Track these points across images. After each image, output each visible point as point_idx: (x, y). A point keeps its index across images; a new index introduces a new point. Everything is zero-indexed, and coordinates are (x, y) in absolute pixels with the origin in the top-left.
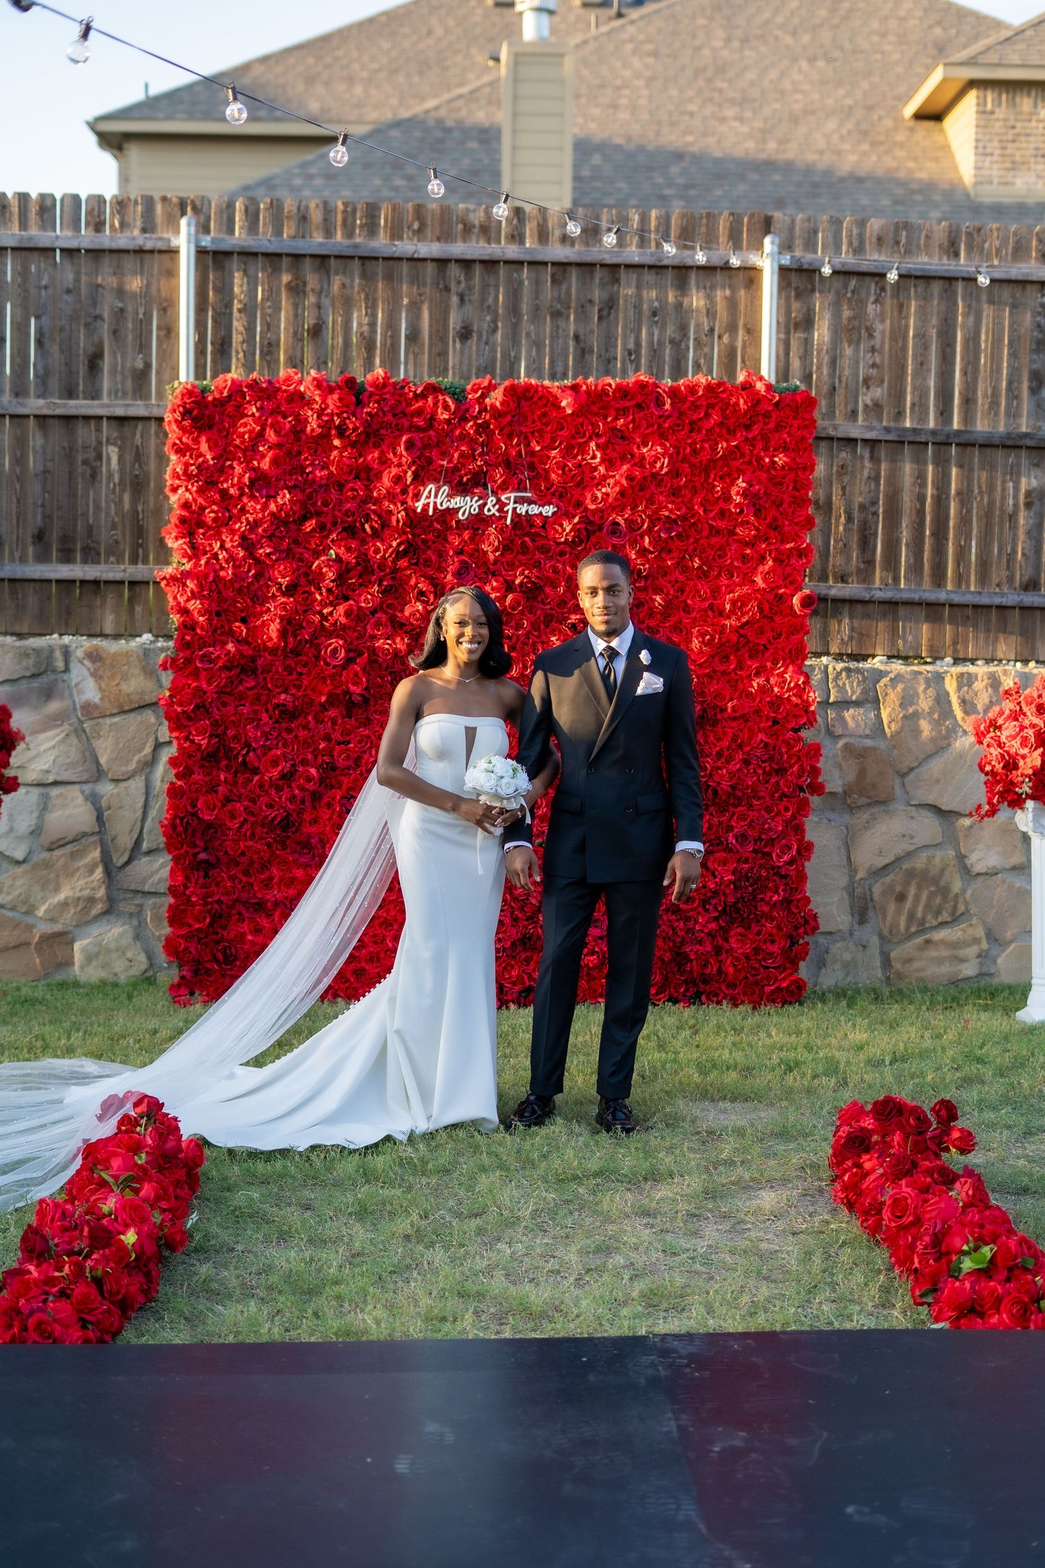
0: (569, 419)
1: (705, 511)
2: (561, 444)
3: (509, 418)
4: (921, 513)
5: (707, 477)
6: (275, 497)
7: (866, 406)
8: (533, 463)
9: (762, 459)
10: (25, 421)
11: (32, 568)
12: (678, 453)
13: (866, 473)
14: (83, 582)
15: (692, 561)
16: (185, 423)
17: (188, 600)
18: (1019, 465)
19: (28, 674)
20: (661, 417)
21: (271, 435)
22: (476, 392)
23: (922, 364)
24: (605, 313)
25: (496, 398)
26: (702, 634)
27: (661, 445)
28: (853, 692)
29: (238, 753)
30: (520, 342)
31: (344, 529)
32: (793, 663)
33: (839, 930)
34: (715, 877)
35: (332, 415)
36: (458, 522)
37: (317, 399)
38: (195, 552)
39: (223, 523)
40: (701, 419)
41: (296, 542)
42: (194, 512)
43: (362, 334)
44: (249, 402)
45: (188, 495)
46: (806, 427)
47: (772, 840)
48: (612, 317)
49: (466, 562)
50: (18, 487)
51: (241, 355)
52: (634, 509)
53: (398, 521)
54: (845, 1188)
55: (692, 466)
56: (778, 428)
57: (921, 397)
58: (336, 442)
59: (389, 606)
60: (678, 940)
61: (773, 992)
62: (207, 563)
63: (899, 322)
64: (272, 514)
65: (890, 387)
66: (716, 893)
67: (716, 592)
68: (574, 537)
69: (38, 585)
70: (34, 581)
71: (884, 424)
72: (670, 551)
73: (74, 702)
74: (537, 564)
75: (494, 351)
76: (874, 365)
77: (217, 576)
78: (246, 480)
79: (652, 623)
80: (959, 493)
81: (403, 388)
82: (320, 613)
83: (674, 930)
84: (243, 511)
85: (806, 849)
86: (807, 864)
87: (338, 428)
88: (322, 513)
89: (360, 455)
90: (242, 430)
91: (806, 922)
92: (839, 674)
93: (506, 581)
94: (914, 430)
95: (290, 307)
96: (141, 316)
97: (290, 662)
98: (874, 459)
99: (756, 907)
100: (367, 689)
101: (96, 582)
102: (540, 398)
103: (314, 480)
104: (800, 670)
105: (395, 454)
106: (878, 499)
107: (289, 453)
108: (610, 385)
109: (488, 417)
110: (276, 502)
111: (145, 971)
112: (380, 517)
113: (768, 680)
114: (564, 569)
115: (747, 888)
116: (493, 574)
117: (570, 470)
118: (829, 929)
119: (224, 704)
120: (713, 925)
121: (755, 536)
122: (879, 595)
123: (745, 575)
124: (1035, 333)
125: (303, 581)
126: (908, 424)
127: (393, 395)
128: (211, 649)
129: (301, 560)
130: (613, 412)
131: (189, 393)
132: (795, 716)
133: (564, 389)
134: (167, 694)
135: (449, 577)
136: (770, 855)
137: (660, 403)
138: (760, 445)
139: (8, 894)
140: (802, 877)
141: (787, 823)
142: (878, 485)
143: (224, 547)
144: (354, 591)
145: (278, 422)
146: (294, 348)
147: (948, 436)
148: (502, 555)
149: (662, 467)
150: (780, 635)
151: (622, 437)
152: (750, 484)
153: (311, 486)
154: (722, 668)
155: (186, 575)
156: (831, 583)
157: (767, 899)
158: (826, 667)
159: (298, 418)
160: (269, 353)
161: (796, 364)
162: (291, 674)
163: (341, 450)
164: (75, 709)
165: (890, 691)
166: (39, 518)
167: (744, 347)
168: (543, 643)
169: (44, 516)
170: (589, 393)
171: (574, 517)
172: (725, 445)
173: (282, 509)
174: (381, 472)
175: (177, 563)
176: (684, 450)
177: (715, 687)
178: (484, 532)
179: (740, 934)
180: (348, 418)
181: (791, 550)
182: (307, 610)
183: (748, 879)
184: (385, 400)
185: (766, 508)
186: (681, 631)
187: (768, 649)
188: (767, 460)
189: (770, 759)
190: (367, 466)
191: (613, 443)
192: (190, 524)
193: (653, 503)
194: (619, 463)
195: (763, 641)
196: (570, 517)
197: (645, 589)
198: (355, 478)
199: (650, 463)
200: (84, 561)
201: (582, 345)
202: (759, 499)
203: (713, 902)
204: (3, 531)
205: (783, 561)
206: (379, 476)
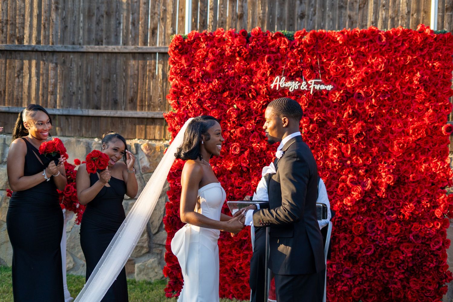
0: (339, 47)
1: (401, 88)
2: (335, 58)
3: (312, 47)
5: (402, 73)
6: (212, 82)
8: (323, 67)
9: (428, 64)
11: (128, 113)
12: (389, 62)
14: (147, 118)
15: (395, 111)
16: (175, 51)
17: (176, 125)
20: (381, 45)
21: (210, 55)
22: (298, 36)
24: (362, 6)
25: (306, 38)
26: (398, 143)
27: (381, 58)
30: (325, 19)
31: (241, 96)
34: (403, 254)
35: (236, 47)
36: (289, 92)
37: (230, 40)
38: (179, 105)
39: (191, 93)
40: (399, 47)
41: (220, 101)
42: (179, 89)
43: (259, 17)
44: (202, 42)
45: (177, 82)
47: (431, 238)
48: (365, 8)
50: (124, 80)
51: (211, 27)
52: (368, 87)
53: (263, 92)
55: (395, 67)
56: (436, 50)
58: (238, 59)
59: (259, 129)
60: (385, 282)
62: (184, 110)
64: (210, 89)
66: (403, 262)
67: (406, 124)
68: (340, 100)
70: (129, 117)
72: (384, 106)
73: (139, 166)
74: (324, 112)
75: (314, 23)
78: (200, 75)
79: (376, 138)
81: (267, 35)
82: (230, 132)
83: (383, 277)
84: (199, 88)
85: (447, 243)
86: (447, 250)
87: (238, 52)
88: (231, 89)
89: (248, 64)
90: (198, 54)
91: (446, 277)
93: (310, 119)
95: (231, 7)
99: (422, 268)
100: (249, 165)
101: (153, 118)
102: (327, 38)
103: (228, 75)
104: (445, 161)
105: (263, 63)
107: (218, 64)
108: (358, 31)
109: (303, 47)
110: (212, 84)
111: (162, 278)
112: (256, 91)
113: (429, 165)
114: (336, 114)
115: (418, 260)
116: (305, 116)
117: (339, 70)
120: (402, 276)
121: (424, 99)
123: (419, 117)
125: (223, 118)
127: (262, 38)
129: (222, 109)
130: (359, 44)
131: (179, 38)
132: (442, 182)
133: (337, 34)
136: (429, 245)
137: (380, 39)
138: (427, 58)
140: (445, 256)
141: (438, 231)
143: (191, 103)
144: (244, 122)
145: (214, 50)
146: (232, 24)
148: (308, 107)
149: (381, 68)
150: (436, 144)
151: (364, 55)
152: (422, 75)
153: (227, 77)
154: (408, 159)
155: (176, 115)
157: (428, 265)
159: (222, 49)
160: (222, 26)
161: (446, 26)
163: (240, 62)
164: (139, 169)
166: (132, 93)
167: (423, 19)
168: (326, 146)
169: (134, 92)
170: (348, 35)
171: (340, 90)
172: (411, 58)
173: (214, 87)
174: (256, 71)
175: (173, 110)
176: (392, 61)
177: (404, 167)
178: (301, 97)
179: (415, 281)
180: (243, 48)
181: (441, 105)
182: (224, 131)
183: (418, 256)
184: (258, 40)
185: (429, 87)
186: (389, 142)
187: (430, 151)
188: (430, 65)
189: (430, 201)
190: (251, 69)
191: (359, 58)
192: (177, 94)
193: (377, 84)
194: (361, 66)
195: (428, 147)
196: (339, 91)
197: (373, 123)
198: (246, 74)
199: (375, 67)
200: (149, 110)
201: (352, 20)
202: (427, 82)
203: (402, 265)
204: (118, 98)
205: (437, 111)
206: (255, 73)
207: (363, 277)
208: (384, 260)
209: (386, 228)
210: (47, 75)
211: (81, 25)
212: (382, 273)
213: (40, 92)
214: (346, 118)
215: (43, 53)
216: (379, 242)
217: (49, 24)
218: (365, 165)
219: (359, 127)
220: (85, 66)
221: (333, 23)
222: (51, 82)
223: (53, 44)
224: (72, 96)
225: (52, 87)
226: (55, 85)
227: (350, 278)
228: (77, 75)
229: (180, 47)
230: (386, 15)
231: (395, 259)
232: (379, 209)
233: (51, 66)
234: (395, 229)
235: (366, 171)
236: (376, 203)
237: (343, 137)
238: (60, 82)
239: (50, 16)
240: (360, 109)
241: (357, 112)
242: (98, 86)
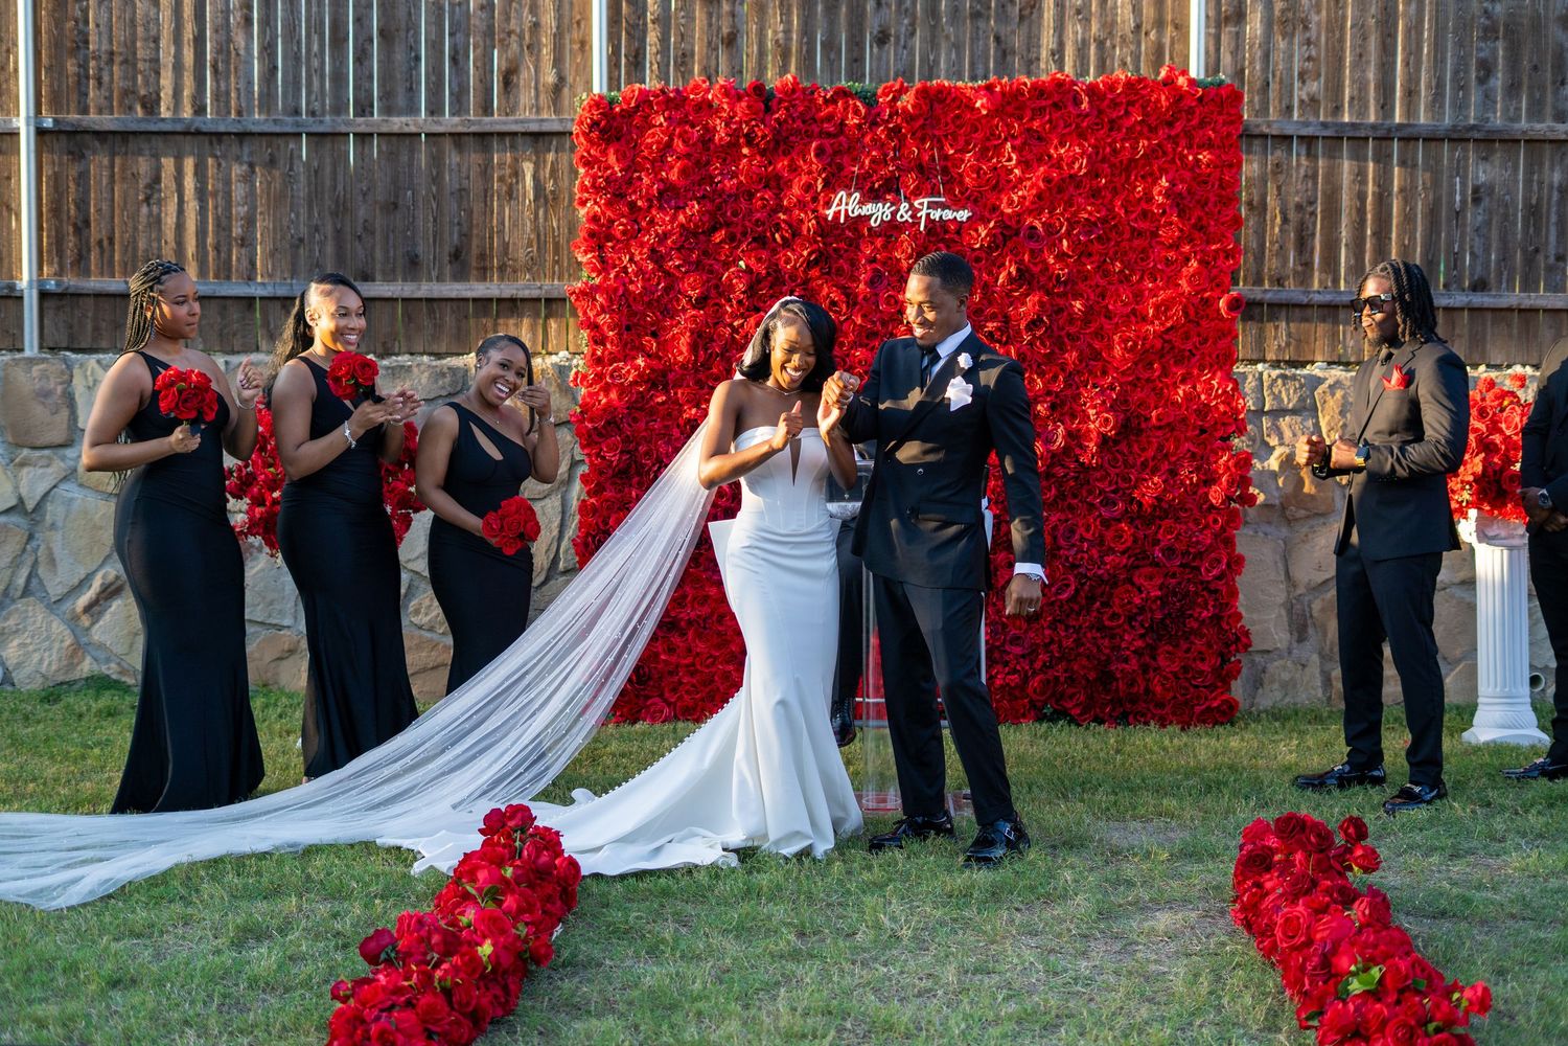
0: (983, 121)
1: (1126, 212)
2: (975, 146)
3: (921, 122)
4: (1361, 211)
5: (1128, 177)
6: (684, 208)
7: (1302, 101)
8: (946, 167)
9: (1186, 157)
10: (441, 139)
11: (447, 287)
12: (1097, 153)
13: (1302, 172)
14: (500, 300)
15: (1114, 265)
16: (591, 134)
17: (598, 314)
18: (1466, 159)
19: (444, 393)
20: (1079, 116)
21: (679, 144)
22: (887, 96)
23: (1361, 55)
24: (1026, 12)
25: (907, 101)
26: (1124, 340)
27: (1081, 145)
28: (1289, 400)
29: (650, 469)
30: (939, 45)
31: (754, 240)
32: (1221, 368)
33: (1277, 649)
34: (1141, 592)
35: (740, 123)
36: (870, 229)
37: (725, 106)
38: (604, 266)
39: (632, 235)
40: (1120, 118)
41: (705, 253)
42: (603, 225)
43: (777, 41)
44: (657, 112)
45: (596, 208)
46: (1232, 123)
47: (1201, 553)
48: (1034, 16)
49: (879, 271)
50: (434, 206)
51: (655, 66)
52: (1051, 212)
53: (809, 230)
54: (1243, 909)
55: (1112, 166)
56: (1202, 124)
57: (1360, 90)
58: (745, 151)
60: (1103, 658)
61: (1203, 712)
62: (616, 277)
63: (1336, 12)
64: (681, 225)
65: (1326, 82)
66: (1142, 610)
67: (1139, 296)
68: (989, 243)
69: (455, 305)
70: (452, 300)
71: (1321, 119)
72: (1090, 255)
75: (912, 55)
76: (1309, 59)
77: (626, 290)
78: (655, 192)
79: (1072, 330)
80: (1402, 190)
81: (812, 93)
82: (731, 325)
83: (1098, 648)
84: (652, 223)
85: (1237, 563)
86: (1237, 578)
87: (747, 136)
88: (732, 223)
89: (770, 163)
90: (649, 141)
91: (1238, 639)
92: (1275, 381)
94: (1353, 125)
95: (704, 16)
96: (554, 30)
97: (700, 376)
98: (1311, 155)
99: (1184, 623)
101: (513, 300)
102: (954, 100)
103: (723, 190)
104: (1228, 377)
105: (805, 161)
106: (1316, 198)
107: (698, 163)
108: (1025, 84)
109: (899, 121)
110: (684, 213)
112: (790, 226)
113: (1194, 388)
115: (1174, 604)
117: (985, 173)
118: (1265, 647)
119: (635, 420)
120: (1139, 643)
121: (1179, 238)
122: (1318, 298)
123: (1169, 278)
124: (1482, 20)
125: (713, 293)
126: (1346, 119)
127: (802, 101)
128: (621, 364)
129: (711, 272)
130: (1029, 113)
131: (598, 103)
132: (1224, 424)
133: (977, 90)
134: (579, 410)
135: (862, 286)
136: (1198, 569)
137: (1077, 101)
138: (1183, 142)
139: (426, 614)
140: (1234, 593)
141: (1216, 536)
142: (1315, 183)
143: (633, 260)
144: (765, 302)
145: (686, 132)
146: (708, 58)
147: (1389, 130)
149: (1080, 168)
150: (1206, 340)
151: (1040, 139)
152: (1173, 183)
153: (720, 196)
154: (1146, 375)
155: (595, 289)
156: (1267, 287)
157: (1196, 615)
158: (1261, 374)
159: (706, 128)
160: (683, 63)
161: (1226, 59)
162: (702, 388)
163: (751, 158)
165: (1329, 398)
166: (456, 236)
167: (1172, 43)
169: (462, 235)
170: (1003, 93)
171: (989, 222)
172: (1146, 143)
173: (691, 220)
174: (791, 181)
175: (587, 277)
176: (1104, 149)
177: (1137, 396)
178: (897, 239)
179: (1168, 652)
180: (757, 126)
181: (1216, 251)
182: (717, 323)
183: (1175, 594)
184: (793, 106)
185: (1190, 209)
186: (1103, 338)
187: (1194, 355)
188: (1191, 158)
189: (1198, 470)
190: (777, 175)
191: (1029, 145)
192: (599, 237)
193: (1071, 206)
194: (1035, 164)
195: (1189, 346)
196: (986, 222)
197: (1064, 295)
198: (765, 187)
199: (1067, 164)
200: (501, 279)
201: (1003, 46)
202: (1183, 198)
203: (1140, 618)
204: (420, 250)
205: (1208, 263)
206: (789, 184)
207: (1052, 652)
208: (1098, 610)
209: (1101, 536)
210: (228, 195)
211: (316, 63)
212: (1094, 638)
213: (210, 240)
214: (1003, 285)
215: (214, 139)
216: (1087, 569)
217: (227, 62)
218: (1049, 393)
219: (1034, 305)
220: (328, 170)
221: (958, 54)
222: (238, 213)
223: (239, 113)
224: (298, 247)
225: (242, 226)
226: (250, 221)
227: (1023, 656)
228: (310, 192)
229: (603, 123)
230: (1083, 33)
231: (1124, 605)
232: (1085, 494)
233: (237, 170)
234: (1121, 537)
235: (1053, 407)
236: (1076, 479)
237: (998, 329)
238: (261, 213)
239: (229, 40)
240: (1035, 264)
241: (1028, 270)
242: (366, 221)
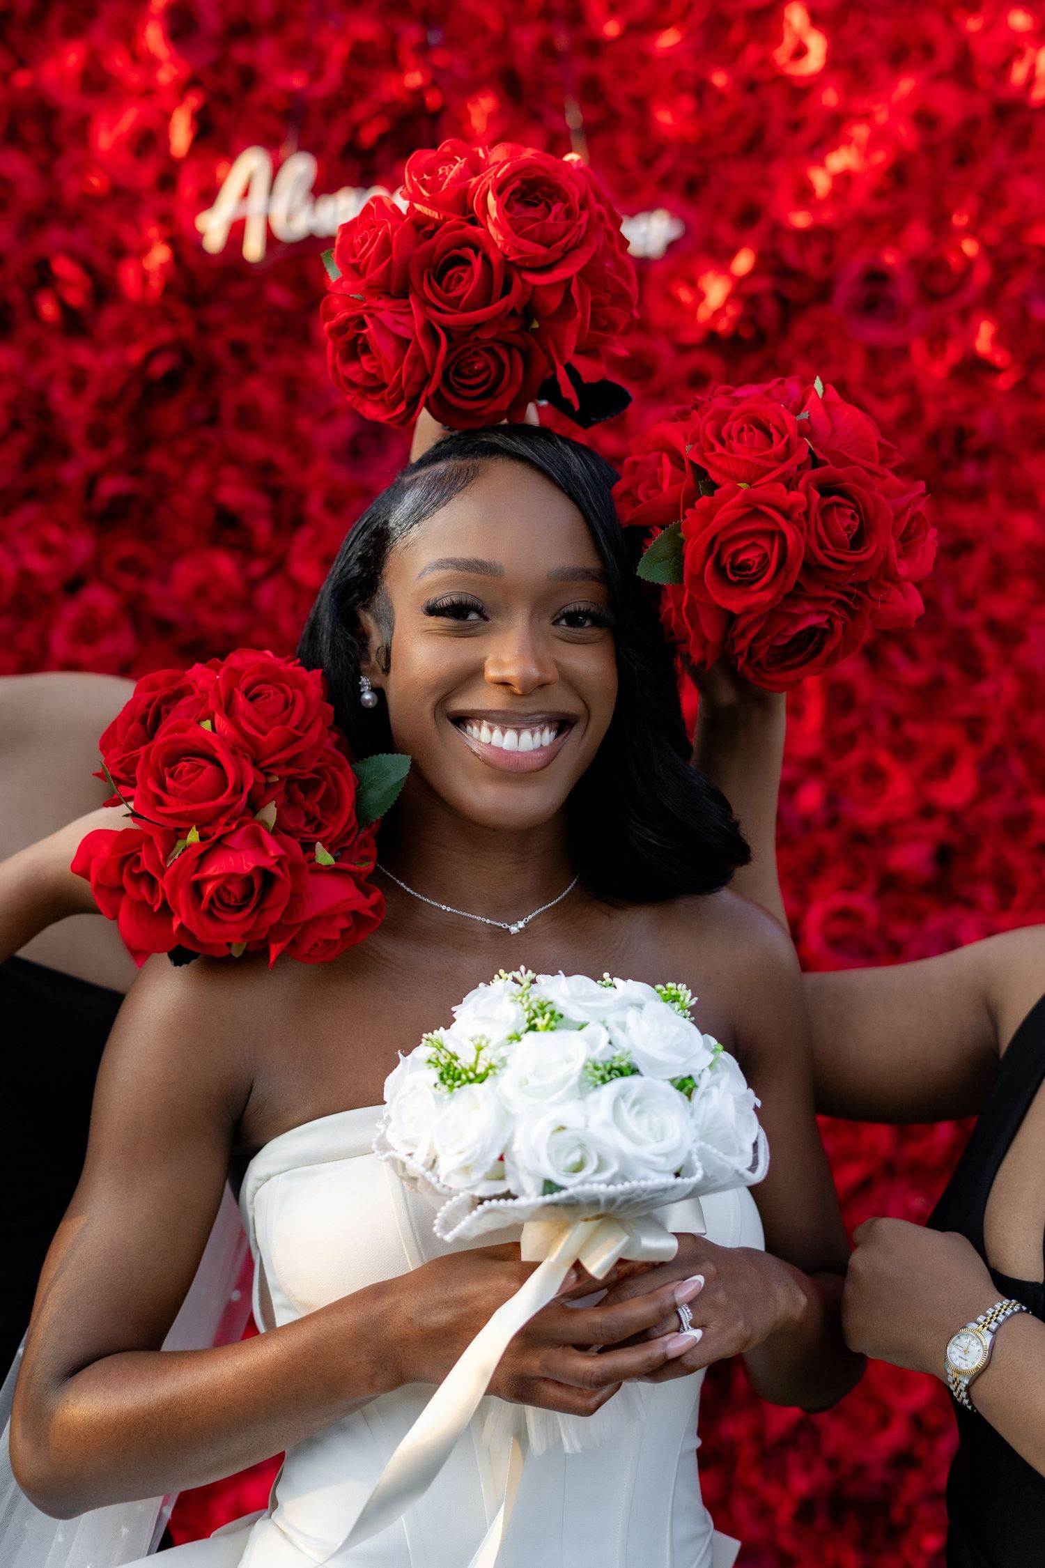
2: (687, 10)
52: (939, 224)
59: (127, 565)
68: (738, 321)
79: (1002, 607)
105: (132, 55)
112: (87, 269)
117: (721, 99)
171: (732, 254)
174: (88, 119)
190: (42, 99)
193: (1002, 202)
194: (884, 69)
196: (721, 260)
197: (976, 494)
206: (83, 131)
218: (928, 812)
